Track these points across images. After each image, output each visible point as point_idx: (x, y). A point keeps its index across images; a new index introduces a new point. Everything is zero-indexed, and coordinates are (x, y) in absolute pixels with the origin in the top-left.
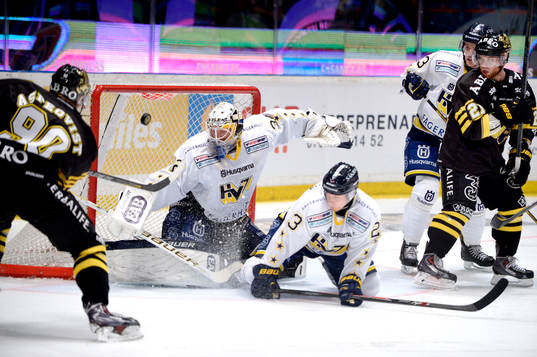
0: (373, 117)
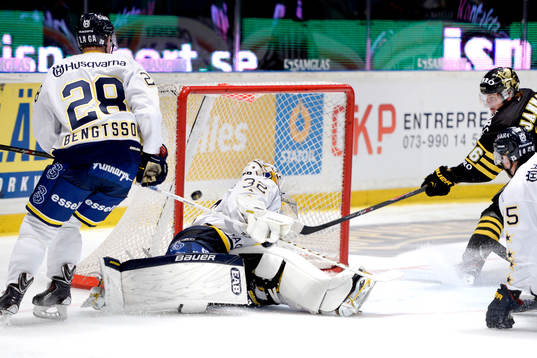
0: (475, 114)
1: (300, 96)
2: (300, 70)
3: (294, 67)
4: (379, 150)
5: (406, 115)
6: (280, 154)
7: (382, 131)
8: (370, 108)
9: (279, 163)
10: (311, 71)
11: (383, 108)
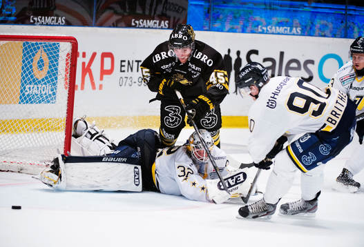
1: (37, 44)
2: (42, 24)
3: (38, 21)
4: (101, 87)
5: (122, 61)
6: (25, 88)
7: (104, 72)
8: (94, 54)
9: (24, 95)
10: (50, 25)
11: (104, 55)
